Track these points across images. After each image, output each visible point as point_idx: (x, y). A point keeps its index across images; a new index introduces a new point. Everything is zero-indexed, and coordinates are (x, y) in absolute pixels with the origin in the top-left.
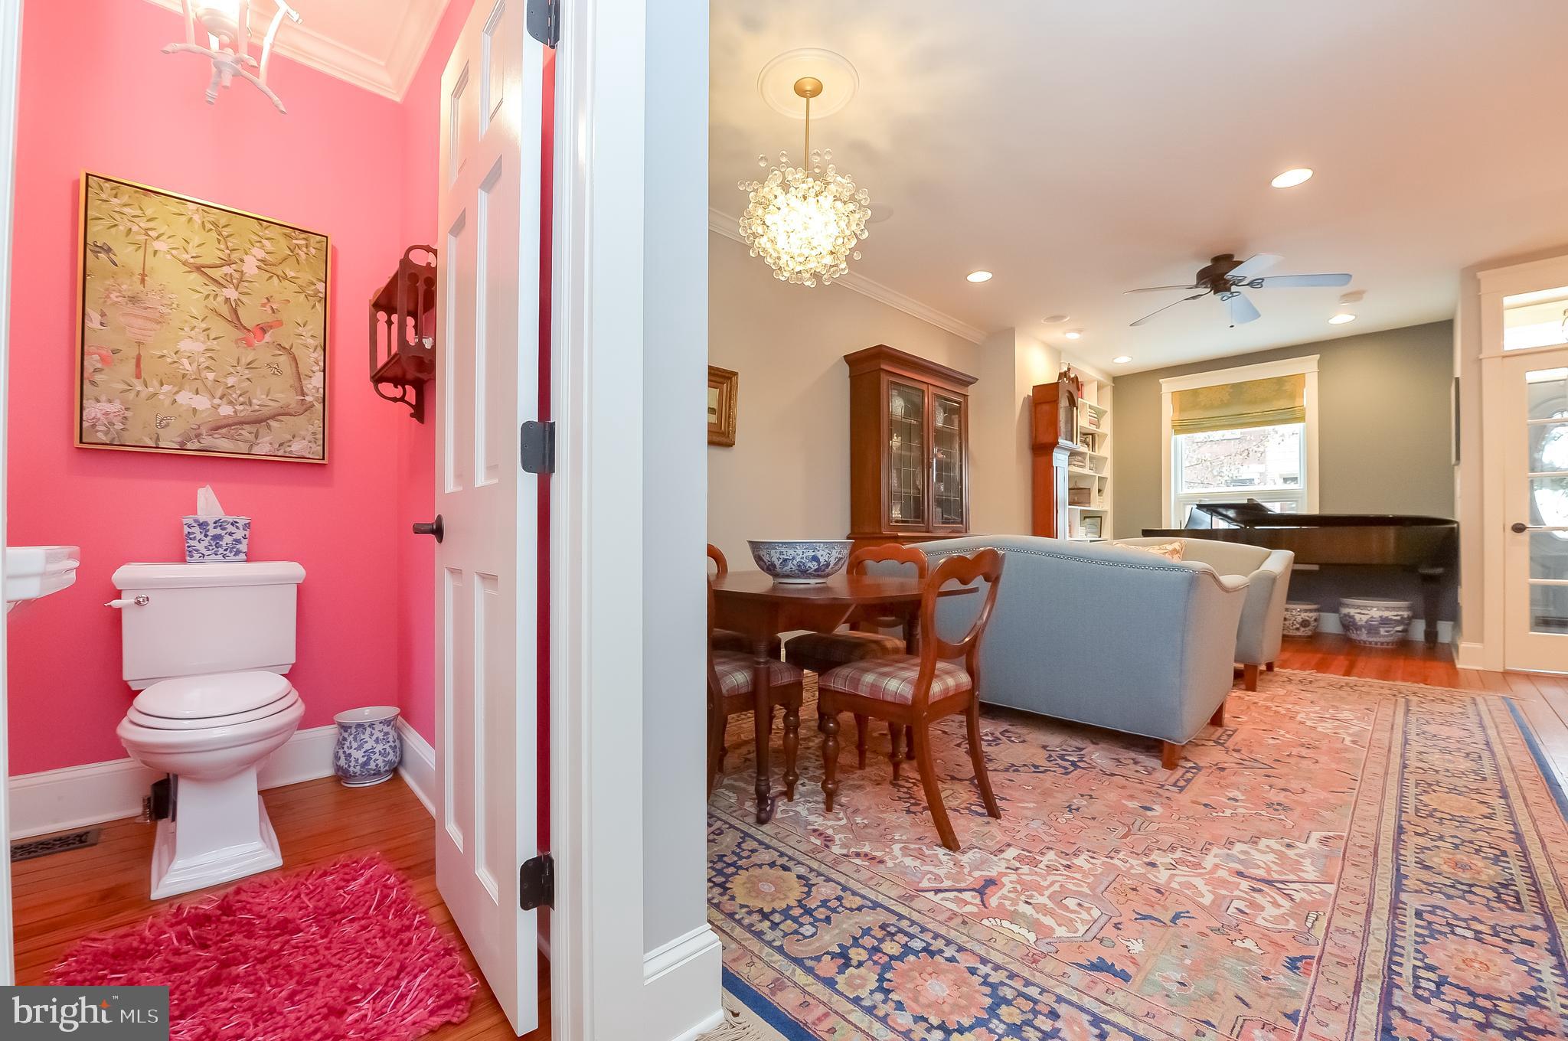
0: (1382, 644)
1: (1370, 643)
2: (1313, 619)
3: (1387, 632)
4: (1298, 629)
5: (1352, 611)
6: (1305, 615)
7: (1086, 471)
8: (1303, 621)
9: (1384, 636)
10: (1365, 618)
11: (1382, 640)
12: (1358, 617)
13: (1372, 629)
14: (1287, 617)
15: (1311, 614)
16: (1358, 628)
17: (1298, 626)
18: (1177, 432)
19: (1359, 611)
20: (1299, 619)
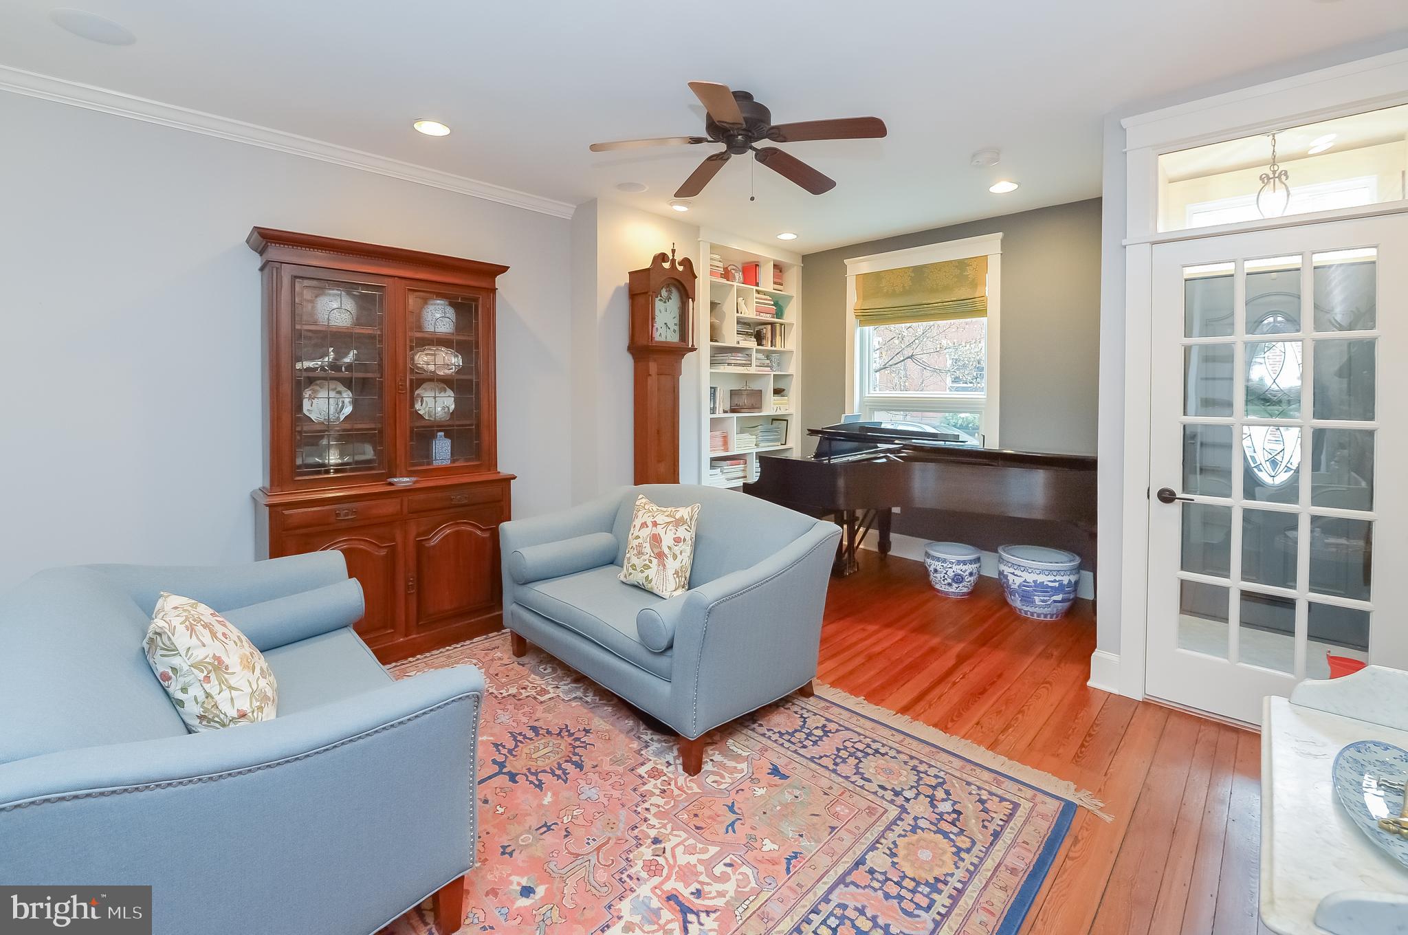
0: (1039, 615)
1: (1026, 612)
2: (967, 573)
3: (1043, 601)
4: (950, 584)
5: (1007, 570)
6: (957, 569)
7: (753, 370)
8: (955, 575)
9: (1040, 607)
10: (1018, 581)
11: (1037, 610)
12: (1011, 577)
13: (1027, 598)
14: (938, 568)
15: (964, 568)
16: (1012, 593)
17: (950, 581)
18: (862, 323)
19: (1012, 570)
20: (951, 573)
